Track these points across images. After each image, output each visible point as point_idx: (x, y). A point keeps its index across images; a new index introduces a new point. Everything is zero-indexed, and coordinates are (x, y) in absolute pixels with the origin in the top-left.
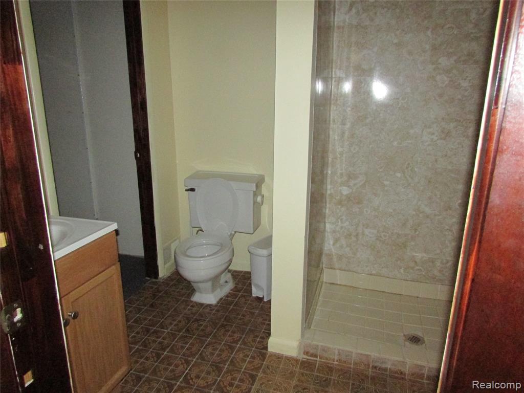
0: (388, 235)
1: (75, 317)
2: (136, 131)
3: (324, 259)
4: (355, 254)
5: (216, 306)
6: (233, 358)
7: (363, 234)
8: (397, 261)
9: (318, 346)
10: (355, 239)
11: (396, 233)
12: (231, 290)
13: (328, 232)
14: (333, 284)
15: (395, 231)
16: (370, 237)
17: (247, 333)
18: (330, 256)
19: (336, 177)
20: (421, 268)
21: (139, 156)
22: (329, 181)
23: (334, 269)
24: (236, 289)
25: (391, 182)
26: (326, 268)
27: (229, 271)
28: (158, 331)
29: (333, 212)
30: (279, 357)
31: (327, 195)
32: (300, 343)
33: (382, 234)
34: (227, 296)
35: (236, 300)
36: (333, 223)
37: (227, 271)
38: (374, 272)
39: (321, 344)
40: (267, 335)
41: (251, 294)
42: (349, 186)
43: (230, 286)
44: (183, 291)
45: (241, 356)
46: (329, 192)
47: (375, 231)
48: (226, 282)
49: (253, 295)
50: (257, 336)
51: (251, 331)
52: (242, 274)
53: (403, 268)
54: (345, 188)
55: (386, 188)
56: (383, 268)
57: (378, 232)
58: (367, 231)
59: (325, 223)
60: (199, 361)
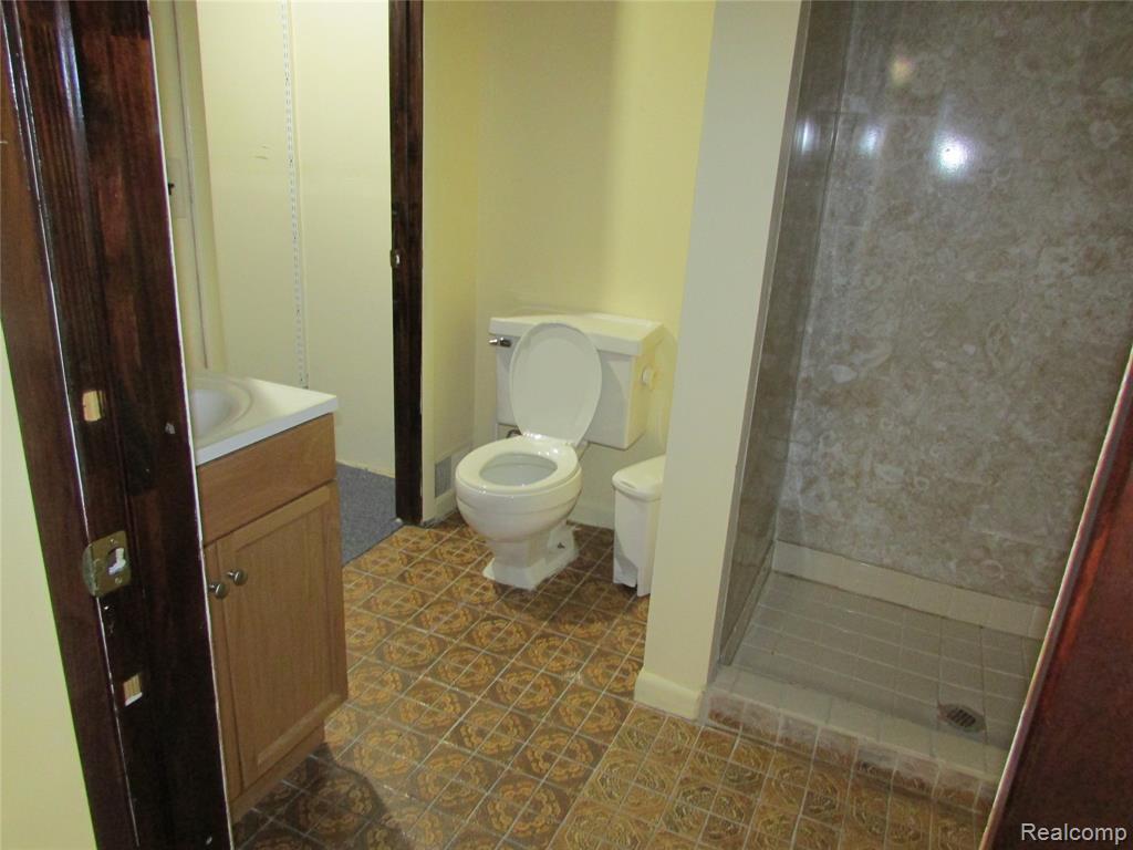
0: (927, 481)
1: (240, 582)
2: (396, 206)
3: (778, 519)
4: (847, 516)
5: (534, 593)
6: (559, 704)
7: (873, 474)
8: (943, 542)
9: (741, 703)
10: (853, 484)
11: (949, 480)
12: (570, 564)
13: (792, 463)
14: (792, 576)
15: (947, 475)
16: (888, 483)
17: (593, 658)
18: (793, 515)
19: (823, 344)
20: (996, 563)
21: (398, 261)
22: (806, 349)
23: (799, 544)
24: (578, 565)
25: (951, 363)
26: (779, 540)
27: (569, 523)
28: (411, 631)
29: (808, 420)
30: (655, 716)
31: (800, 379)
32: (703, 693)
33: (916, 479)
34: (559, 576)
35: (578, 586)
36: (806, 445)
37: (564, 522)
38: (887, 561)
39: (751, 701)
40: (636, 667)
41: (611, 578)
42: (851, 365)
43: (569, 554)
44: (468, 556)
45: (576, 702)
46: (803, 375)
47: (901, 472)
48: (560, 546)
49: (615, 582)
50: (614, 667)
51: (602, 654)
52: (595, 534)
53: (956, 560)
54: (844, 368)
55: (936, 377)
56: (908, 554)
57: (905, 473)
58: (881, 469)
59: (787, 441)
60: (488, 701)
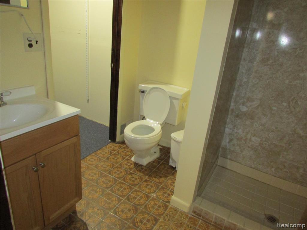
0: (268, 144)
2: (113, 50)
3: (220, 150)
4: (242, 151)
5: (145, 166)
6: (147, 204)
7: (250, 140)
8: (271, 162)
9: (202, 210)
10: (244, 142)
11: (274, 144)
12: (157, 158)
13: (226, 134)
14: (223, 167)
15: (274, 142)
16: (255, 143)
17: (160, 189)
18: (225, 149)
19: (238, 98)
20: (287, 171)
21: (113, 66)
22: (233, 100)
23: (226, 158)
24: (160, 159)
25: (278, 108)
26: (220, 156)
27: (159, 145)
28: (108, 176)
29: (232, 122)
30: (176, 210)
31: (230, 109)
32: (191, 205)
33: (264, 143)
34: (154, 162)
35: (158, 165)
36: (230, 129)
37: (157, 145)
38: (253, 166)
39: (205, 209)
40: (172, 193)
41: (169, 163)
42: (246, 106)
43: (157, 155)
44: (128, 153)
45: (152, 203)
46: (231, 108)
47: (259, 140)
48: (155, 153)
49: (170, 165)
50: (165, 193)
51: (163, 188)
52: (166, 149)
53: (274, 168)
55: (273, 112)
56: (260, 165)
57: (261, 140)
58: (253, 139)
59: (225, 127)
60: (126, 201)
